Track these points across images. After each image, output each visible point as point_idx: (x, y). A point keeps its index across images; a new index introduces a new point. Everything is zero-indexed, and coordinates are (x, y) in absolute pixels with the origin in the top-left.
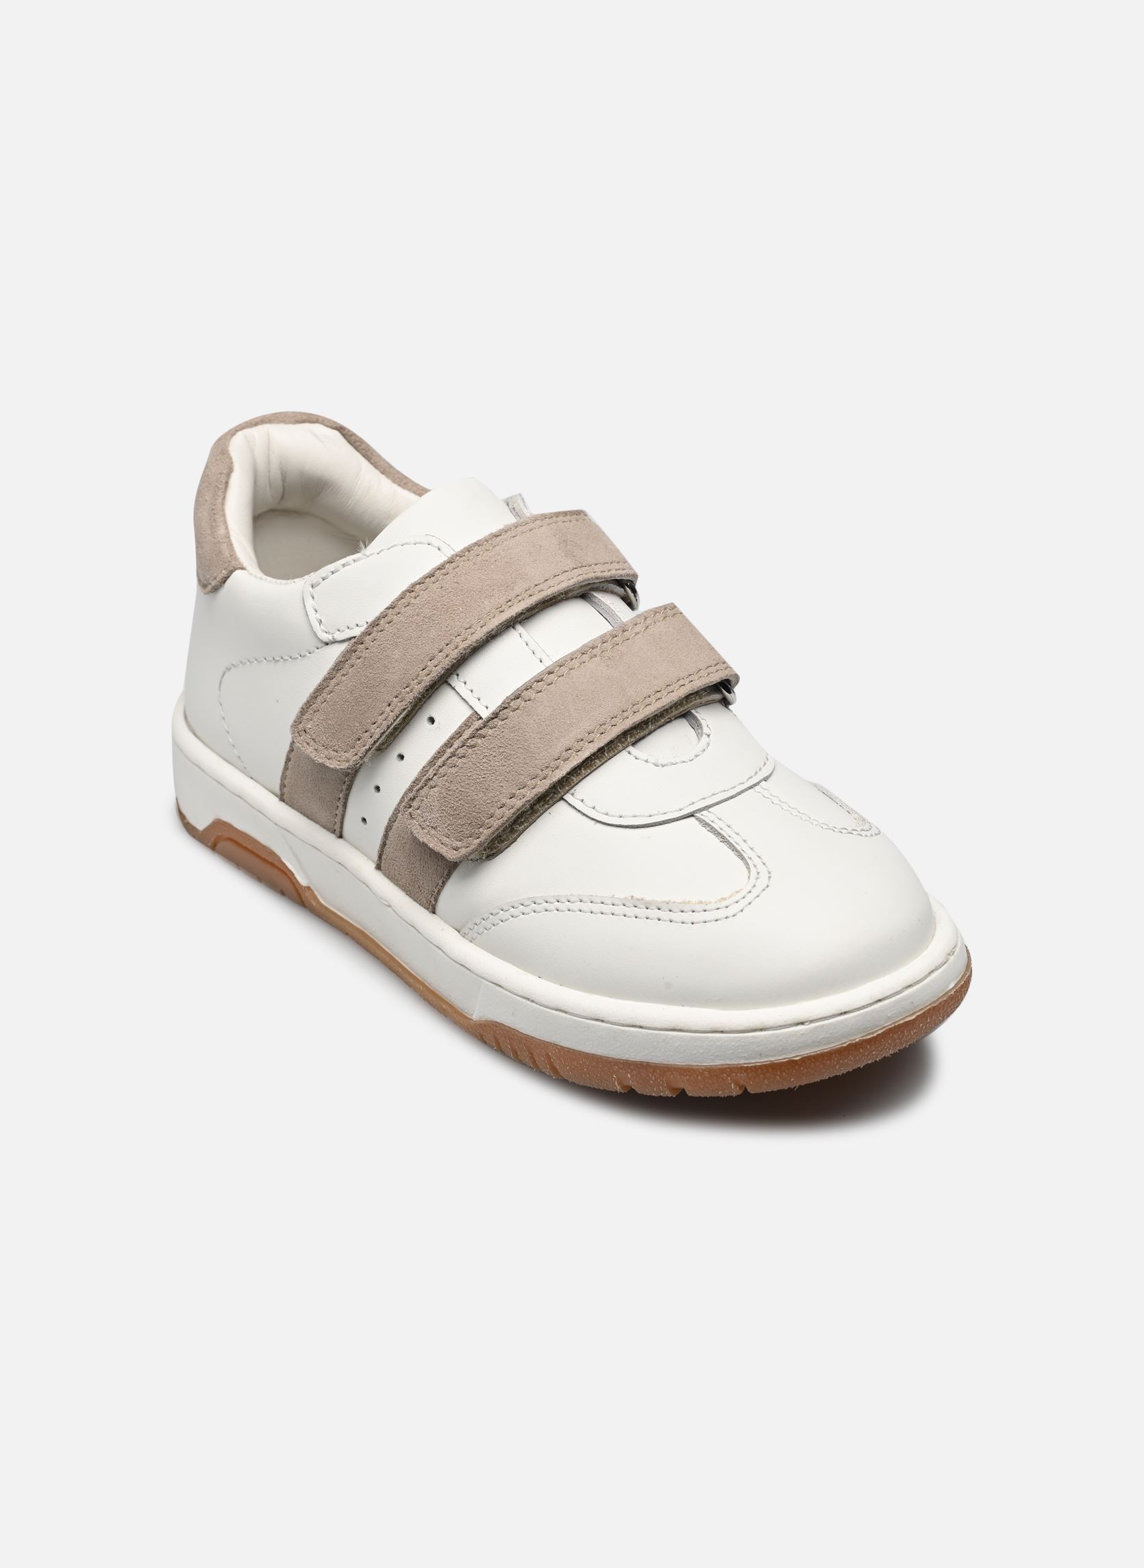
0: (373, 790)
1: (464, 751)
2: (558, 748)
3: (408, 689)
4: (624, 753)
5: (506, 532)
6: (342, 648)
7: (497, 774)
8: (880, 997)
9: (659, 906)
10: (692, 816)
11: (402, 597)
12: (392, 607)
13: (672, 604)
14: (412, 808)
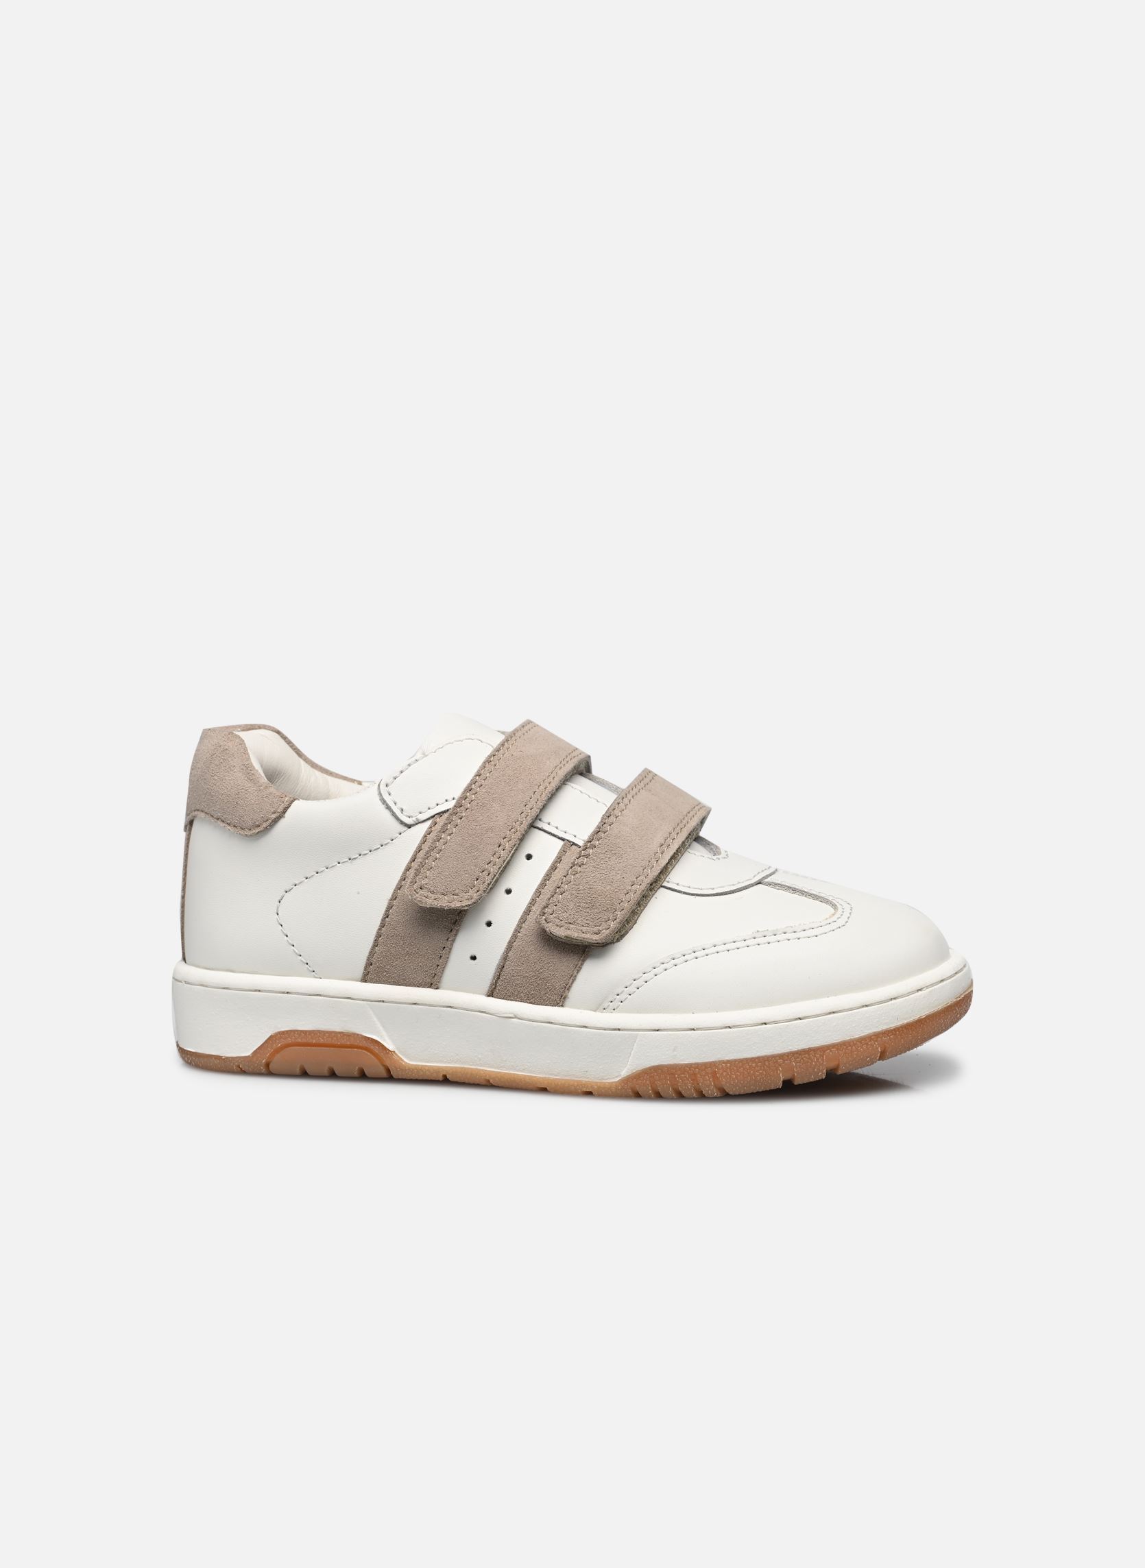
0: (485, 926)
1: (582, 860)
2: (655, 846)
3: (513, 830)
4: (687, 853)
5: (523, 726)
6: (428, 823)
7: (617, 869)
8: (957, 970)
9: (785, 931)
10: (760, 883)
11: (483, 766)
12: (479, 775)
13: (646, 769)
14: (546, 915)
